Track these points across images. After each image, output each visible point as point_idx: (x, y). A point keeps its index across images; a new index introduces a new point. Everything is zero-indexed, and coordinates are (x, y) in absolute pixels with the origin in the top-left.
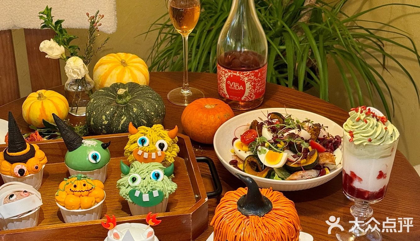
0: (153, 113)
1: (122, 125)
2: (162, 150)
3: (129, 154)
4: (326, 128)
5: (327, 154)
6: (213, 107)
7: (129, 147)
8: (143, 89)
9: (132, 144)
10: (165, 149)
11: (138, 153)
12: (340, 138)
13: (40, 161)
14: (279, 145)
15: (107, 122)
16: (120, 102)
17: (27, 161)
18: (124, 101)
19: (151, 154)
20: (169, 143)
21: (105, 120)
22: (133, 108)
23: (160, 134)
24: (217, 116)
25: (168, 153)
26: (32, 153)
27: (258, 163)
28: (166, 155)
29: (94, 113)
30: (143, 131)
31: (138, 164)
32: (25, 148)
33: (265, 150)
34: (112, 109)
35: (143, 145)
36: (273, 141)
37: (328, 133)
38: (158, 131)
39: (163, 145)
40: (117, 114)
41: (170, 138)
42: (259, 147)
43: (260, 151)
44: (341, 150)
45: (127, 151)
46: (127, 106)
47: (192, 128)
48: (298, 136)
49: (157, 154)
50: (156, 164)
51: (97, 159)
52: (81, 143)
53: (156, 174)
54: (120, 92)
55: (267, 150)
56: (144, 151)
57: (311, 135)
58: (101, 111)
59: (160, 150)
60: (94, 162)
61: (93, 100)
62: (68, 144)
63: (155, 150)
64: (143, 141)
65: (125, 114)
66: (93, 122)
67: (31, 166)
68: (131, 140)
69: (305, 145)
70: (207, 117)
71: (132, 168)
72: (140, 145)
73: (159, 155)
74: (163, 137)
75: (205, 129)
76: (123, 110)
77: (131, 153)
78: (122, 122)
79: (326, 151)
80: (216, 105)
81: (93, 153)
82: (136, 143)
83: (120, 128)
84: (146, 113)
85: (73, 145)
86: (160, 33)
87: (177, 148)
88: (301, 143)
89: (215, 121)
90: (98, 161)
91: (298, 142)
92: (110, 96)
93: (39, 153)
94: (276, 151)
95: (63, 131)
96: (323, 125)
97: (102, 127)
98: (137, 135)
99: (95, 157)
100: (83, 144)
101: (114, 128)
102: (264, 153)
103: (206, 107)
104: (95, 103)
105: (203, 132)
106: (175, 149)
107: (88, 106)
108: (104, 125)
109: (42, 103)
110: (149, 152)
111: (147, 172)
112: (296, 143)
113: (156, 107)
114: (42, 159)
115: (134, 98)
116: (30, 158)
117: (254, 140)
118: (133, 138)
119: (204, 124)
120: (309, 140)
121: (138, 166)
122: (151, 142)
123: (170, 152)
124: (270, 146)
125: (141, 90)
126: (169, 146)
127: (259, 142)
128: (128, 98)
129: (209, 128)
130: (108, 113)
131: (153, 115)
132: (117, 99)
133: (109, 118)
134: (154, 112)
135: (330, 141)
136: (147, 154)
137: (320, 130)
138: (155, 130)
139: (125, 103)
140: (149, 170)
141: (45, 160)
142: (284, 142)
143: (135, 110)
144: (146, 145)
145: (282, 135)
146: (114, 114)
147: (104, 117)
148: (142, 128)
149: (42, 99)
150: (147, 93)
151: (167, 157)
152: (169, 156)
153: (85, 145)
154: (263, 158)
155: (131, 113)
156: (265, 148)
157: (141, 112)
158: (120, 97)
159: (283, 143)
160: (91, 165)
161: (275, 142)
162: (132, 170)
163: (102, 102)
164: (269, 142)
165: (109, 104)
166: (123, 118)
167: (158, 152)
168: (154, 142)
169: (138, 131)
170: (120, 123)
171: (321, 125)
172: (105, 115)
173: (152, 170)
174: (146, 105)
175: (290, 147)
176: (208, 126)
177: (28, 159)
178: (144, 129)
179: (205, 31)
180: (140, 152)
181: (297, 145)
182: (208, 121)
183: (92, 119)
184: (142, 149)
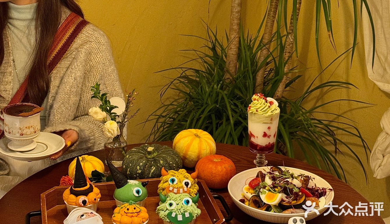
0: (174, 165)
1: (152, 173)
2: (187, 187)
3: (161, 191)
4: (313, 179)
5: (313, 199)
6: (220, 160)
7: (163, 185)
8: (165, 148)
9: (164, 183)
10: (189, 186)
11: (169, 189)
12: (325, 189)
13: (97, 195)
14: (276, 189)
15: (141, 171)
16: (149, 157)
17: (88, 195)
18: (152, 156)
19: (180, 190)
20: (192, 182)
21: (139, 169)
22: (160, 161)
23: (185, 175)
24: (223, 167)
25: (191, 190)
26: (91, 190)
27: (259, 201)
28: (190, 191)
29: (131, 165)
30: (172, 174)
31: (172, 194)
32: (86, 185)
33: (265, 192)
34: (144, 162)
35: (173, 183)
36: (272, 186)
37: (315, 184)
38: (183, 174)
39: (188, 183)
40: (148, 165)
41: (192, 178)
42: (262, 189)
43: (261, 192)
44: (325, 198)
45: (160, 189)
46: (154, 160)
47: (205, 176)
48: (291, 183)
49: (183, 190)
50: (186, 195)
51: (139, 193)
52: (127, 182)
53: (186, 201)
54: (149, 150)
55: (267, 192)
56: (174, 188)
57: (302, 184)
58: (136, 163)
59: (186, 187)
60: (137, 195)
61: (128, 156)
62: (117, 183)
63: (182, 187)
64: (173, 181)
65: (154, 165)
66: (129, 171)
67: (90, 198)
68: (164, 180)
69: (296, 190)
70: (216, 167)
71: (168, 197)
72: (171, 183)
73: (185, 191)
74: (187, 178)
75: (214, 176)
76: (152, 163)
77: (163, 189)
78: (152, 171)
79: (312, 197)
80: (222, 159)
81: (136, 189)
82: (168, 182)
83: (151, 176)
84: (170, 164)
85: (121, 183)
86: (157, 122)
87: (197, 187)
88: (292, 188)
89: (222, 170)
90: (140, 194)
91: (291, 187)
92: (141, 153)
93: (96, 190)
94: (274, 193)
95: (114, 173)
96: (311, 176)
97: (136, 175)
98: (168, 176)
99: (138, 192)
100: (128, 182)
101: (145, 176)
102: (265, 194)
103: (214, 160)
104: (130, 158)
105: (213, 179)
106: (196, 188)
107: (125, 160)
108: (138, 173)
109: (84, 164)
110: (177, 188)
111: (180, 200)
112: (289, 188)
113: (176, 160)
114: (98, 194)
115: (159, 154)
116: (90, 193)
117: (258, 185)
118: (166, 178)
119: (214, 172)
120: (301, 187)
121: (173, 196)
122: (179, 181)
123: (193, 189)
124: (270, 189)
125: (164, 149)
126: (192, 185)
127: (261, 186)
128: (155, 154)
129: (218, 176)
130: (141, 164)
131: (174, 166)
132: (147, 155)
133: (142, 168)
134: (176, 164)
135: (317, 191)
136: (177, 189)
137: (309, 181)
138: (181, 172)
139: (153, 158)
140: (181, 198)
141: (100, 196)
142: (280, 186)
143: (161, 162)
144: (175, 183)
145: (280, 182)
146: (145, 166)
147: (138, 167)
148: (171, 172)
149: (84, 161)
150: (169, 151)
151: (191, 192)
152: (192, 192)
153: (130, 183)
154: (263, 197)
155: (158, 165)
156: (265, 190)
157: (166, 164)
158: (150, 153)
159: (279, 188)
160: (135, 198)
161: (274, 187)
162: (168, 199)
163: (135, 157)
164: (269, 187)
165: (141, 158)
166: (152, 168)
167: (184, 188)
168: (181, 181)
169: (168, 174)
170: (150, 172)
171: (310, 177)
172: (140, 166)
173: (184, 198)
174: (169, 159)
175: (285, 191)
176: (217, 174)
177: (89, 193)
178: (173, 172)
179: (195, 119)
180: (171, 189)
181: (289, 189)
182: (217, 170)
183: (129, 169)
184: (172, 186)
